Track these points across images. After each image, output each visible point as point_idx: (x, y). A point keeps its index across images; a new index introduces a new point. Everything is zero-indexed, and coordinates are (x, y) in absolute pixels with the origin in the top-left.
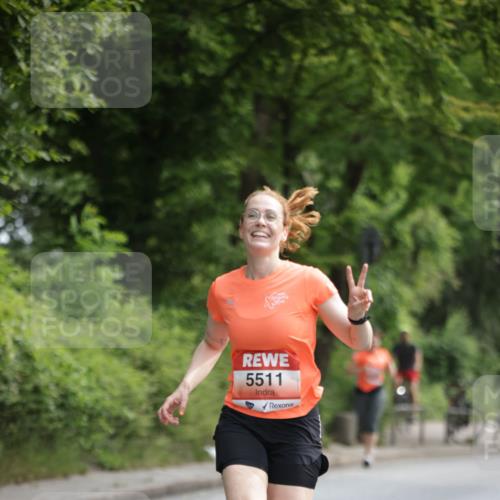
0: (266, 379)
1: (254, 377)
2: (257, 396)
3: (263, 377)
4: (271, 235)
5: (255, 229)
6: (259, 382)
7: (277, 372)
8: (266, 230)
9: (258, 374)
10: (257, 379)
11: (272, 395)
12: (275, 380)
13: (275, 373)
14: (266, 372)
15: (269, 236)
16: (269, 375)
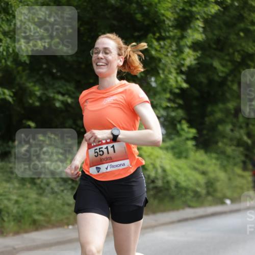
0: (105, 151)
1: (98, 151)
2: (102, 162)
3: (103, 149)
4: (108, 63)
5: (97, 61)
6: (101, 153)
7: (111, 145)
8: (104, 61)
9: (100, 148)
10: (100, 151)
11: (110, 160)
12: (111, 150)
13: (110, 146)
14: (105, 146)
15: (107, 64)
16: (107, 148)
